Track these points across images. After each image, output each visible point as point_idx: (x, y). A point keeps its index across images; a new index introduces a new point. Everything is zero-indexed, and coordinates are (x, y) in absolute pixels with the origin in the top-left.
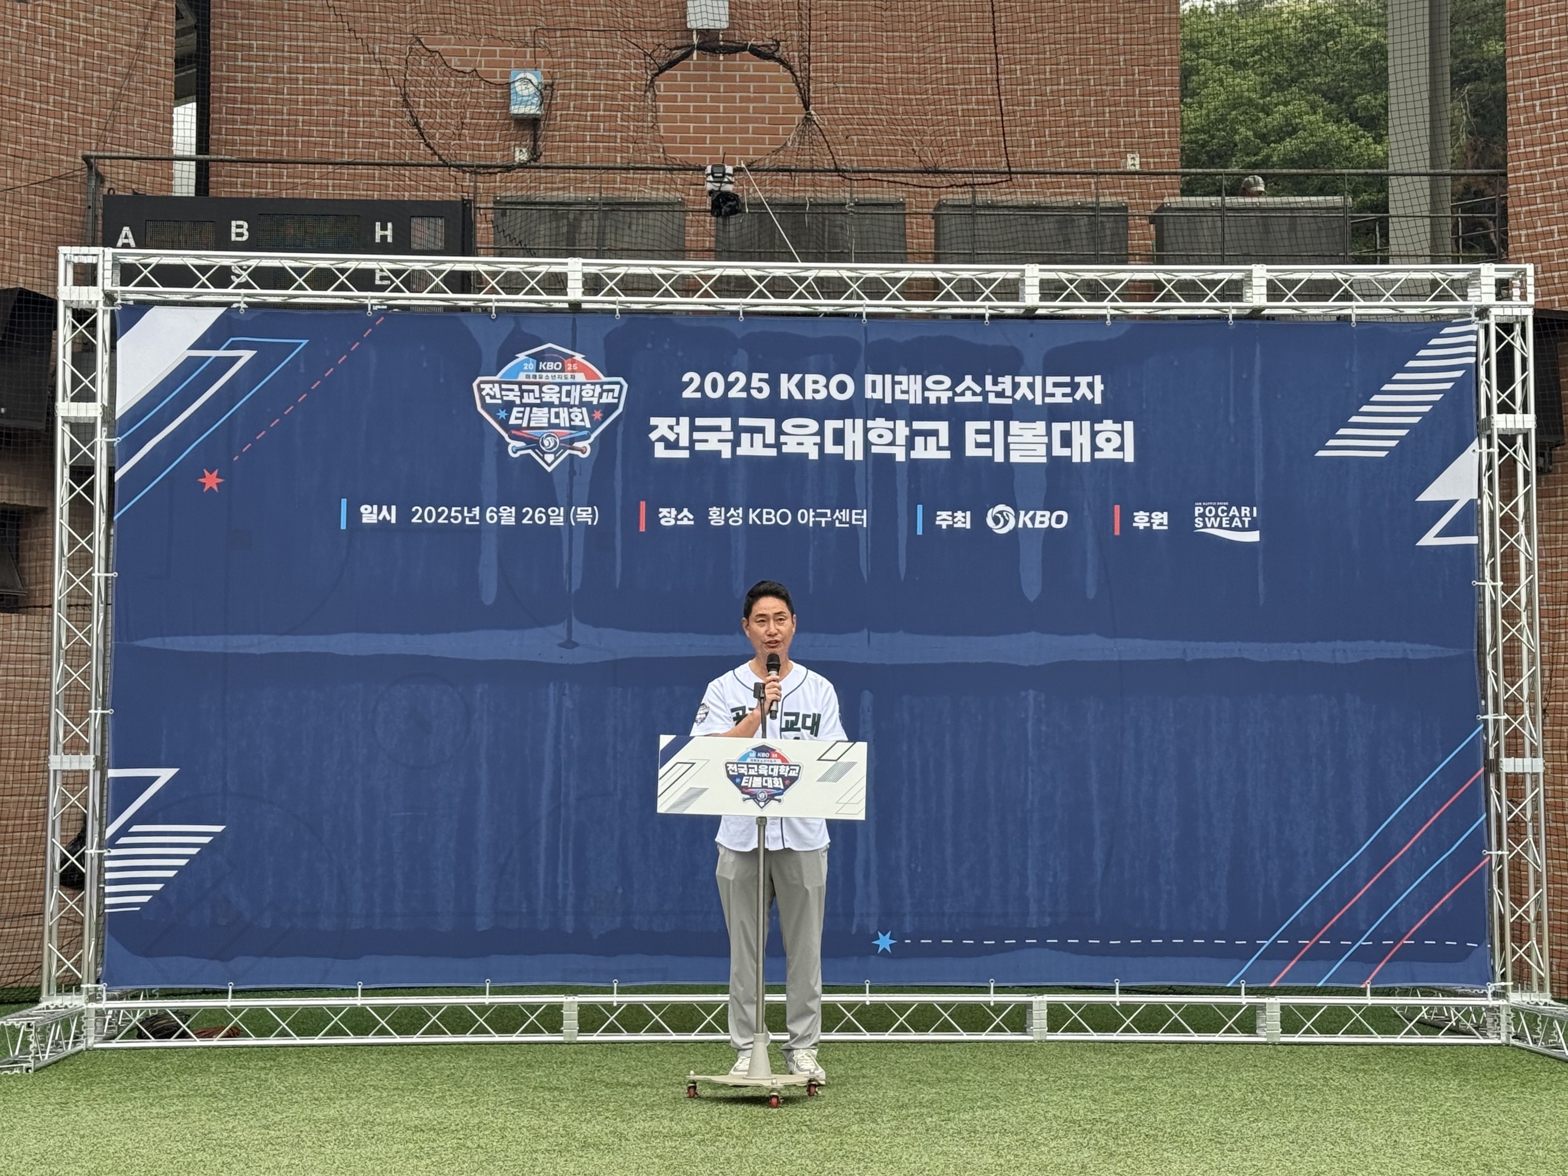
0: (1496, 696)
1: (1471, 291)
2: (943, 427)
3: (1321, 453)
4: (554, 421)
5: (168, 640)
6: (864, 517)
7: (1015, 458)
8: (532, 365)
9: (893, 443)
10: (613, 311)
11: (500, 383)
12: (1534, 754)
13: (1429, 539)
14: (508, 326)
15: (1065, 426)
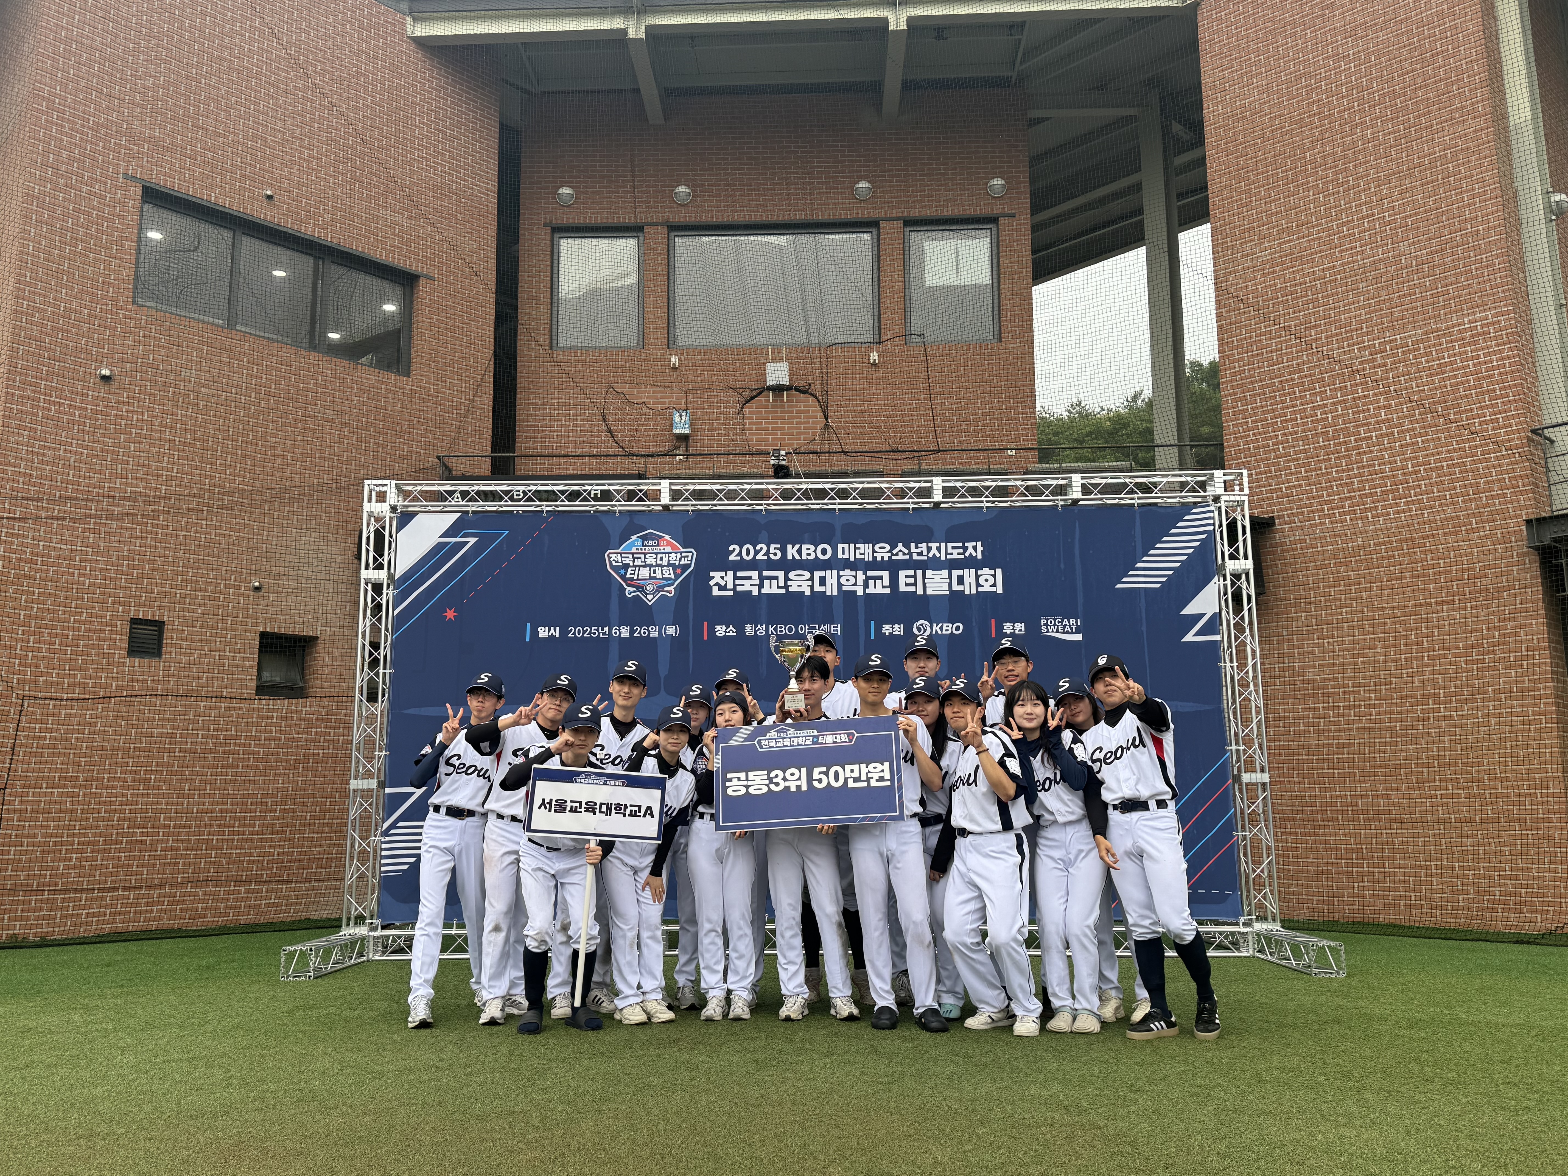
0: (1236, 735)
1: (1208, 488)
2: (885, 574)
3: (1118, 586)
4: (652, 575)
5: (423, 709)
6: (839, 629)
7: (929, 592)
8: (640, 543)
9: (855, 584)
10: (688, 511)
11: (621, 553)
12: (1263, 771)
13: (1189, 638)
14: (626, 520)
15: (960, 572)
